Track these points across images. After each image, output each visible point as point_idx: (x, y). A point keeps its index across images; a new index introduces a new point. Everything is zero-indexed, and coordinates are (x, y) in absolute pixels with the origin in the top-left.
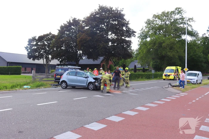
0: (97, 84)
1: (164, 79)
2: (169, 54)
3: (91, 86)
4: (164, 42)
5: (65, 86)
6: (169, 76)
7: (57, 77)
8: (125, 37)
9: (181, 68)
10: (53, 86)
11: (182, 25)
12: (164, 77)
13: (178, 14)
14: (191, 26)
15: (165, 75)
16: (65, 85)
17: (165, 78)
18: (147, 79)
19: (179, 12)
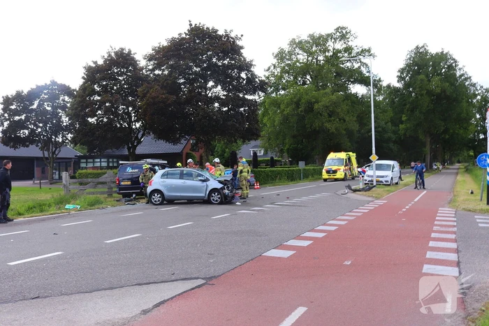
0: (226, 191)
1: (325, 180)
2: (328, 125)
3: (216, 197)
4: (317, 102)
5: (159, 201)
6: (335, 172)
7: (122, 183)
8: (245, 94)
9: (355, 154)
11: (349, 64)
12: (325, 175)
13: (340, 40)
14: (367, 65)
15: (328, 172)
16: (160, 197)
17: (327, 177)
18: (292, 180)
19: (343, 37)
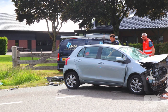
0: (151, 78)
3: (136, 85)
5: (74, 84)
7: (62, 60)
10: (52, 81)
